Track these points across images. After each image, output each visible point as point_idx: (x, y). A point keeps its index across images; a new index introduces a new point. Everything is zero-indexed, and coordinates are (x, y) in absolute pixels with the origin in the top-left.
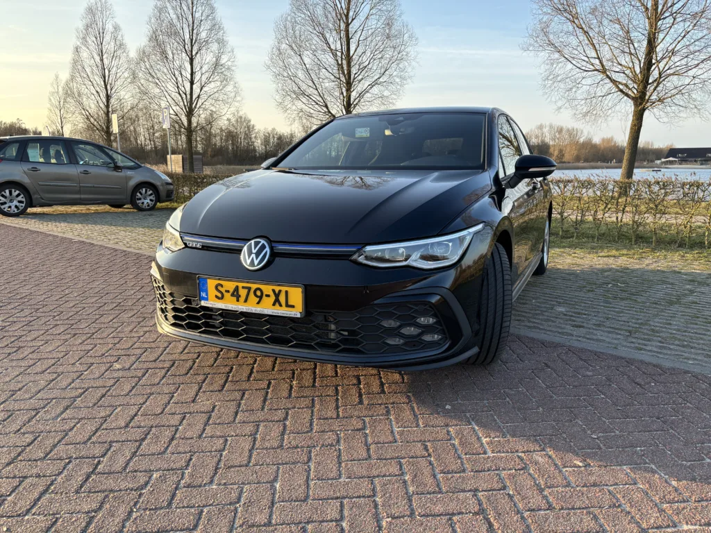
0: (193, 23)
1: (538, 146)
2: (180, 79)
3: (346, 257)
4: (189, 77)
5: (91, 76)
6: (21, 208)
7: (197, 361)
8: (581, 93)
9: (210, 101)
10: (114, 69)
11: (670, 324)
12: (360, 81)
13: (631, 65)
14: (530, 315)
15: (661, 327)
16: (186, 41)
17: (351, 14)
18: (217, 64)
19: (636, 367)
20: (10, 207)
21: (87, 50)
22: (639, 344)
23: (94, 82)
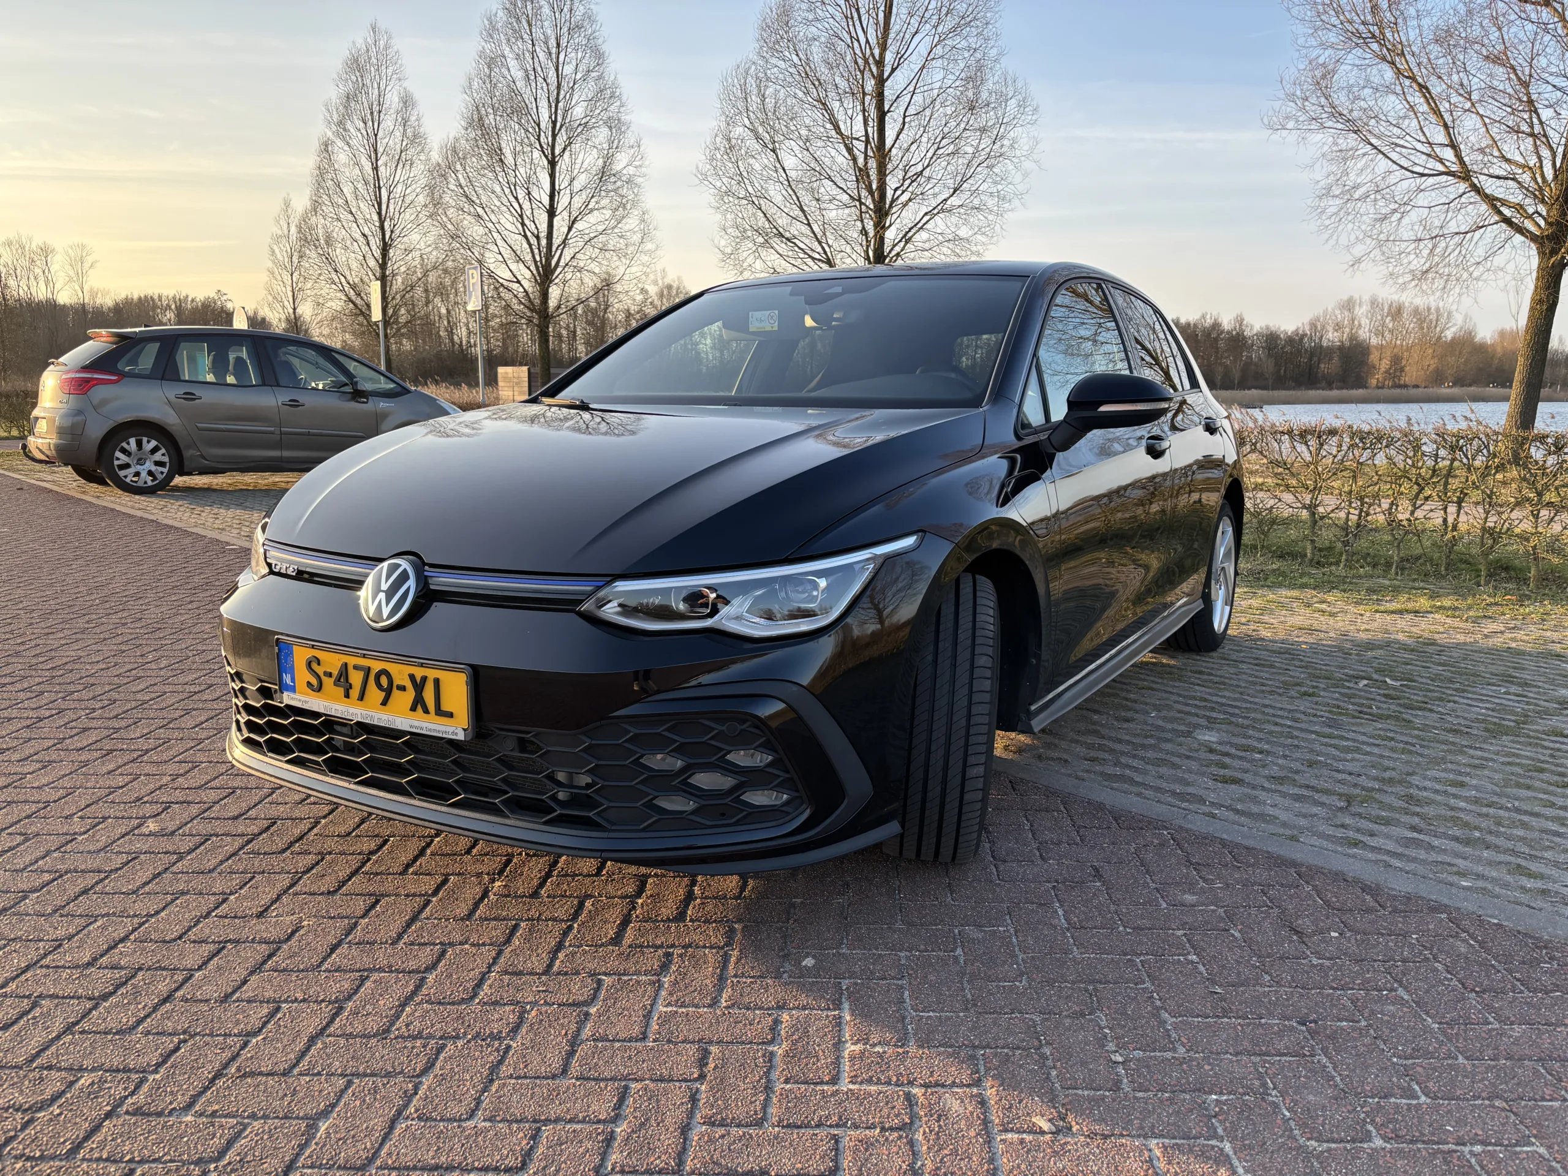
0: (559, 87)
1: (1341, 348)
2: (526, 205)
3: (566, 605)
4: (546, 201)
5: (353, 203)
6: (160, 477)
7: (323, 821)
8: (1409, 226)
9: (589, 251)
10: (399, 188)
11: (1462, 785)
12: (905, 205)
13: (1533, 161)
14: (1127, 748)
15: (1437, 792)
16: (543, 125)
17: (889, 57)
18: (604, 174)
19: (1315, 887)
20: (137, 474)
21: (346, 148)
22: (1358, 830)
23: (359, 216)
